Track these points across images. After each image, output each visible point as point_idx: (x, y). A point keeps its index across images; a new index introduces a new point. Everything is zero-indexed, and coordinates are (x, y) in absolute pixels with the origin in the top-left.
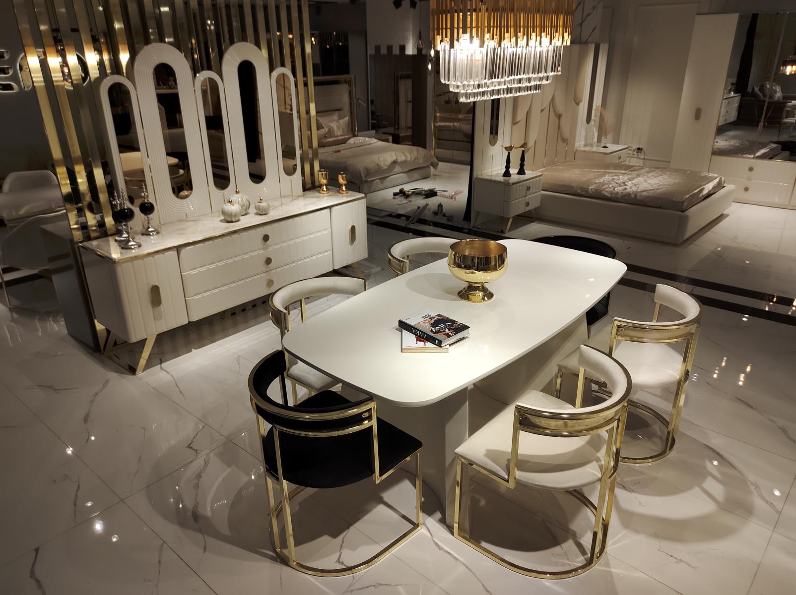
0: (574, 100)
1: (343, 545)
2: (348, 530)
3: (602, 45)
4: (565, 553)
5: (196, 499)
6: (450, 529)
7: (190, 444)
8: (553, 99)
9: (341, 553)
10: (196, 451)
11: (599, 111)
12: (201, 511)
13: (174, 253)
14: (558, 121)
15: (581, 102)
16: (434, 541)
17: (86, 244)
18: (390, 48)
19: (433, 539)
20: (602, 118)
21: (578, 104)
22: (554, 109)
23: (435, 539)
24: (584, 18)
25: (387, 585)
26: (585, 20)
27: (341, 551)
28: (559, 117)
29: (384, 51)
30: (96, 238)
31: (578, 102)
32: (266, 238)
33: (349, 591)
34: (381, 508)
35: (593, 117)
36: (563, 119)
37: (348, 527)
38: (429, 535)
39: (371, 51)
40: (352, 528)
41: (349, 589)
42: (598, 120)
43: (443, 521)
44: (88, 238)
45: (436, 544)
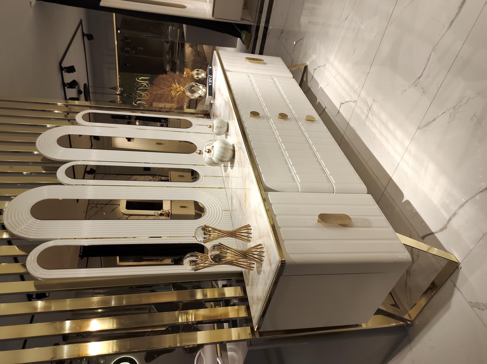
13: (270, 195)
17: (255, 321)
30: (248, 309)
32: (255, 114)
44: (248, 321)
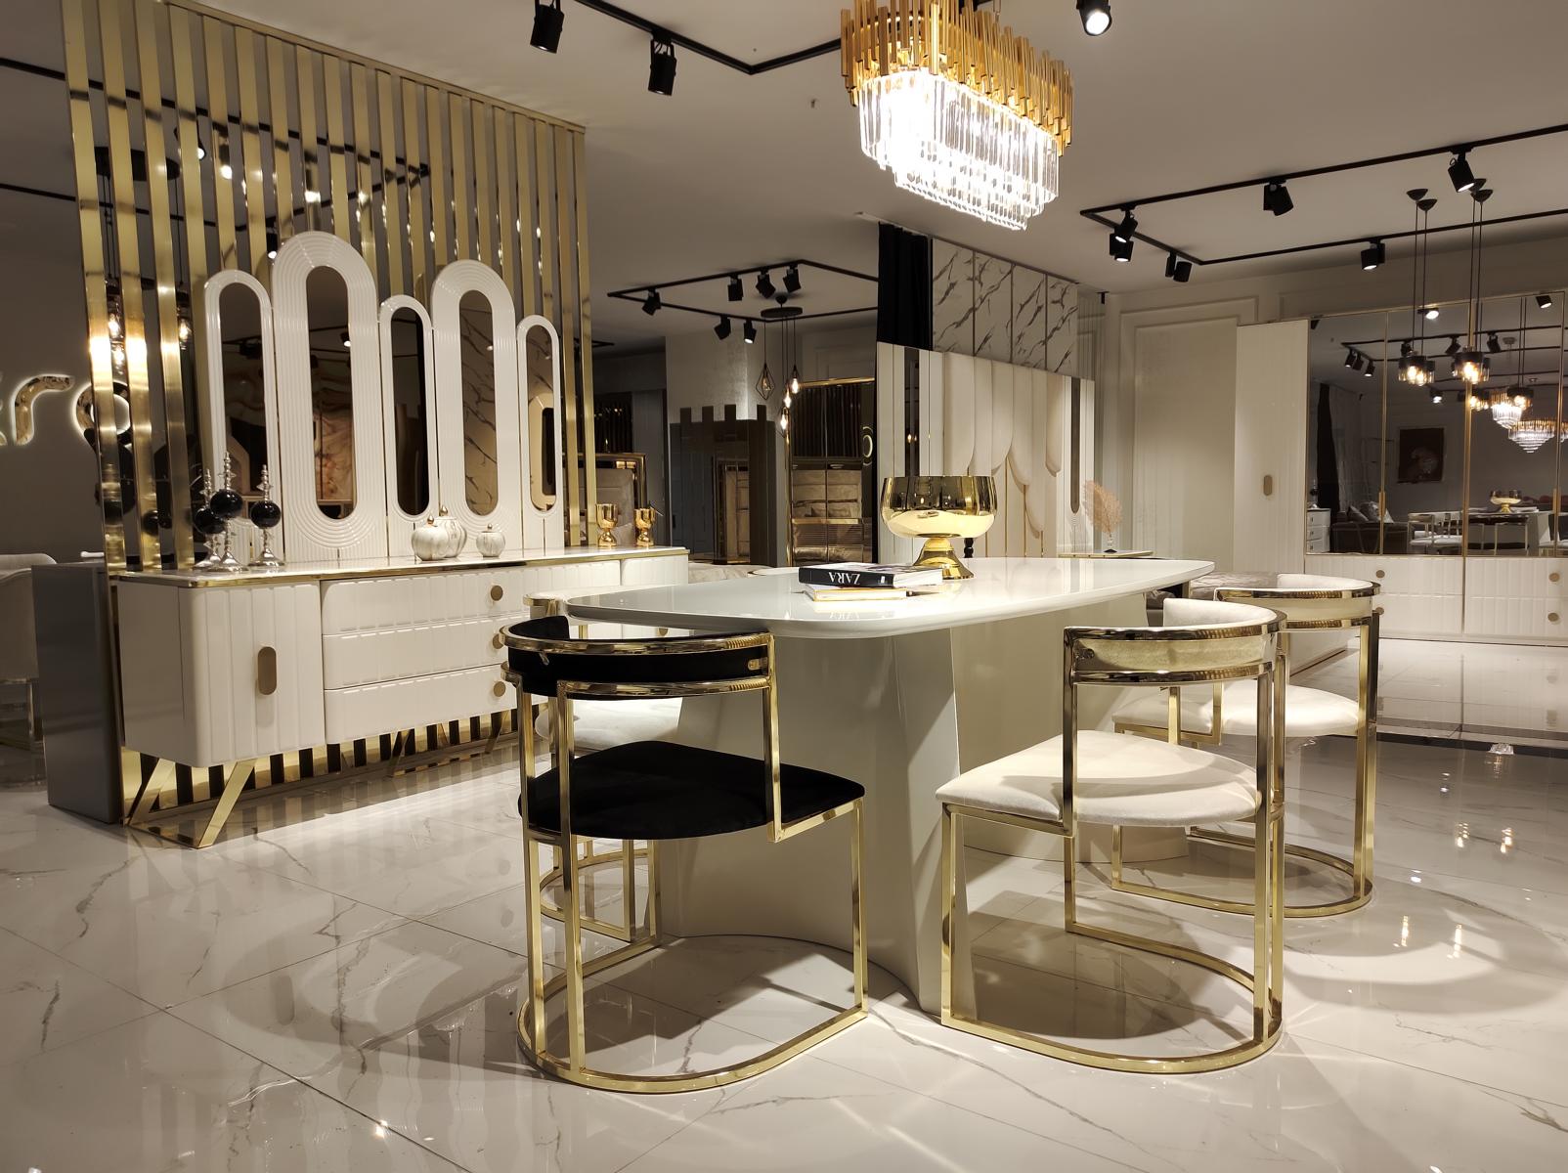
0: (1047, 466)
1: (691, 1048)
2: (698, 1026)
3: (1083, 382)
4: (1196, 1037)
5: (339, 1001)
6: (933, 1015)
7: (325, 928)
8: (1010, 454)
9: (689, 1059)
10: (337, 937)
11: (1092, 488)
12: (350, 1015)
13: (313, 584)
14: (1022, 495)
15: (1059, 471)
16: (898, 1033)
18: (708, 412)
19: (895, 1031)
20: (1097, 499)
21: (1054, 474)
22: (1014, 476)
23: (898, 1030)
24: (1049, 334)
25: (803, 1098)
26: (1051, 336)
27: (689, 1056)
28: (1025, 489)
29: (697, 417)
31: (1053, 469)
32: (497, 593)
33: (716, 1112)
34: (768, 994)
35: (1082, 499)
36: (1031, 492)
37: (699, 1022)
38: (887, 1026)
39: (673, 418)
40: (707, 1024)
41: (717, 1110)
42: (1092, 503)
43: (913, 1004)
45: (904, 1037)
